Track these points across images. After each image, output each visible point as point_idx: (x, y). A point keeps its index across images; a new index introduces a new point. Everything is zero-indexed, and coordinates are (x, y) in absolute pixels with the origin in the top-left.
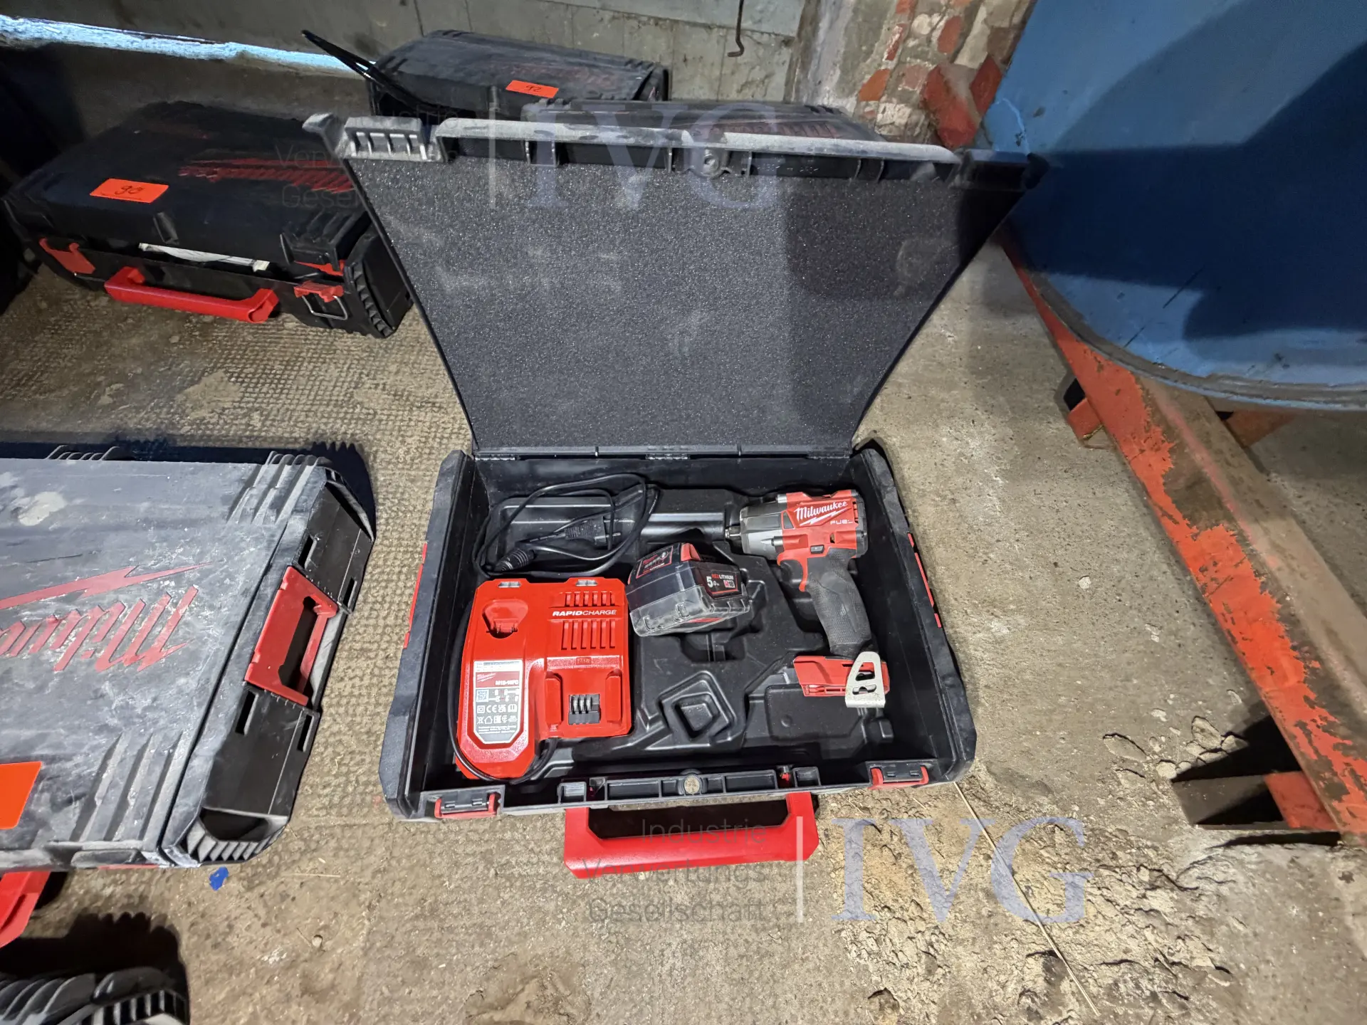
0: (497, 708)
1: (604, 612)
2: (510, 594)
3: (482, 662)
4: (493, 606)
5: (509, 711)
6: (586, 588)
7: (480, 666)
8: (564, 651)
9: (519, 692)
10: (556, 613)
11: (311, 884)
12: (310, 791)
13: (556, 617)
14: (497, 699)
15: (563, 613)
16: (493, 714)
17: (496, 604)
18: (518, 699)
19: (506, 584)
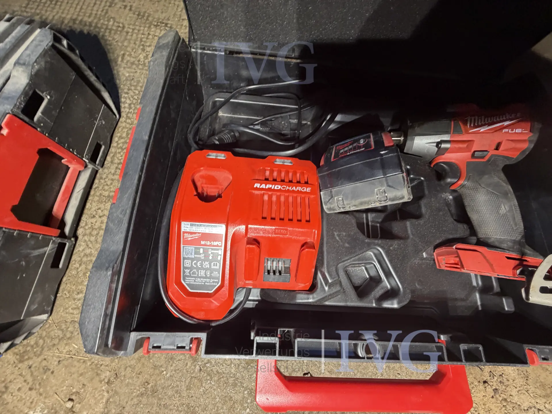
0: (202, 265)
1: (299, 188)
2: (216, 164)
3: (189, 223)
4: (201, 173)
5: (213, 267)
6: (283, 166)
7: (186, 226)
8: (264, 220)
9: (221, 252)
10: (257, 185)
11: (65, 363)
12: (68, 295)
13: (257, 189)
14: (202, 256)
15: (263, 186)
16: (198, 269)
17: (203, 172)
18: (220, 258)
19: (213, 155)
